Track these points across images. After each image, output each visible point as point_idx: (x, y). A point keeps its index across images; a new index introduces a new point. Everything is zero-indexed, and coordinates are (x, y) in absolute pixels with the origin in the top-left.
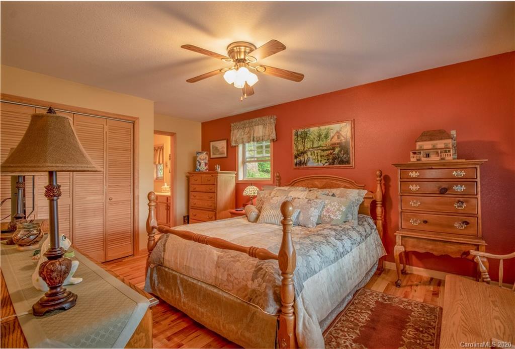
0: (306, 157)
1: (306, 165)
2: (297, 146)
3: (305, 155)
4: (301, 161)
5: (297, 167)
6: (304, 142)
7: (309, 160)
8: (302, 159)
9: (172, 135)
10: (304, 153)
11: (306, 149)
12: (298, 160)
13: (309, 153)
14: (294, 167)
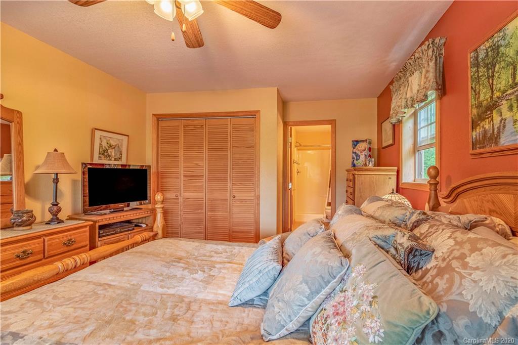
0: (497, 119)
1: (496, 143)
2: (477, 94)
3: (494, 112)
4: (485, 132)
5: (478, 151)
6: (493, 76)
7: (504, 127)
8: (487, 127)
9: (332, 122)
10: (493, 106)
11: (497, 94)
12: (479, 130)
13: (505, 105)
14: (471, 152)
